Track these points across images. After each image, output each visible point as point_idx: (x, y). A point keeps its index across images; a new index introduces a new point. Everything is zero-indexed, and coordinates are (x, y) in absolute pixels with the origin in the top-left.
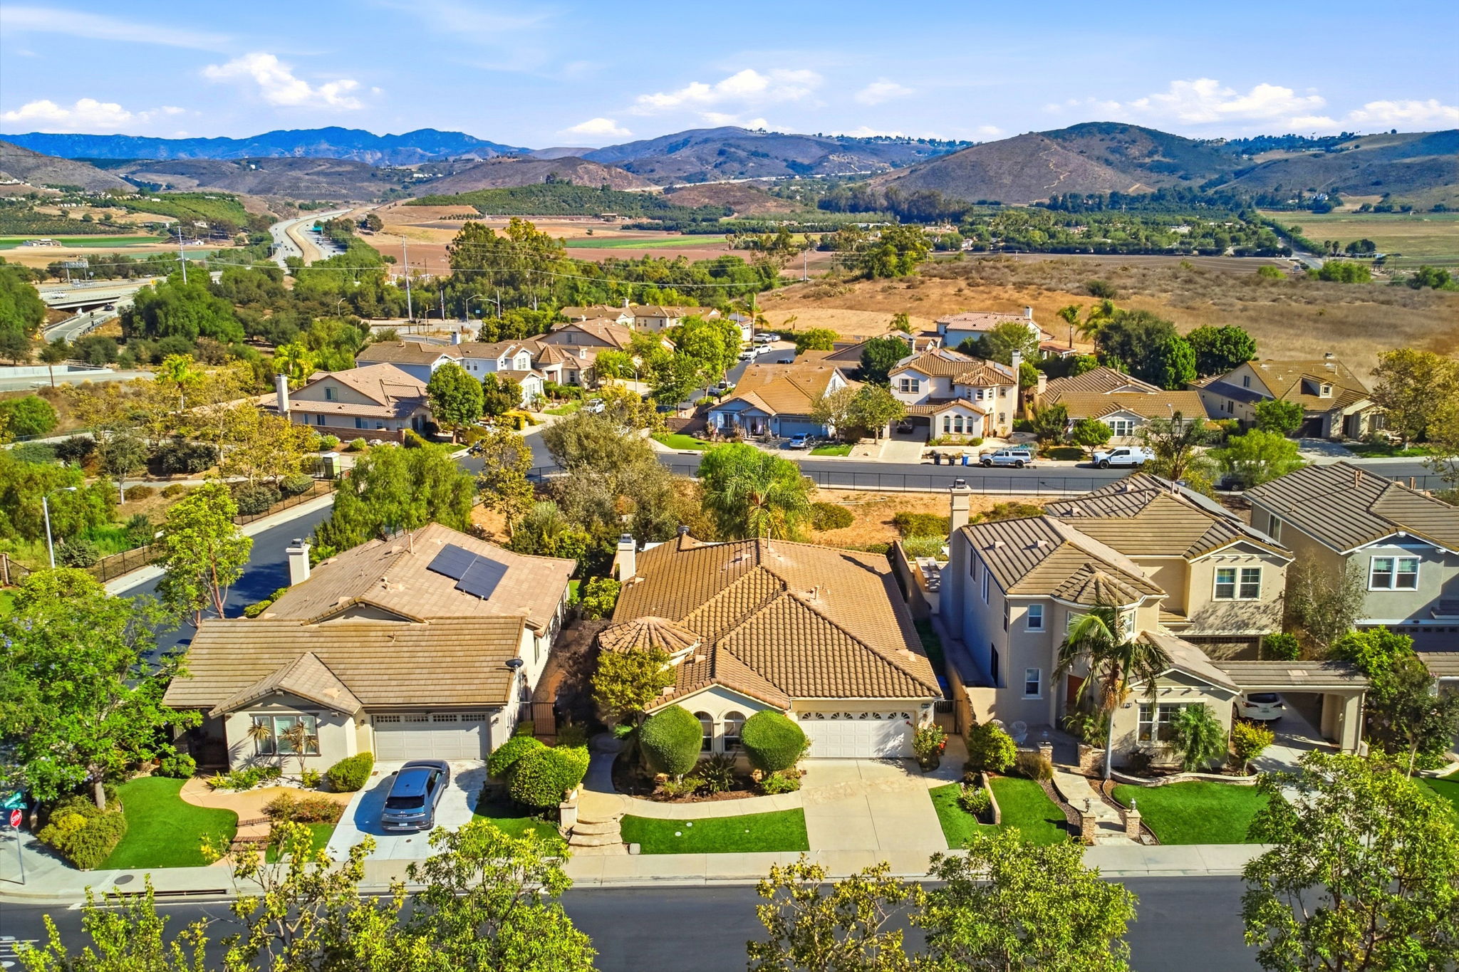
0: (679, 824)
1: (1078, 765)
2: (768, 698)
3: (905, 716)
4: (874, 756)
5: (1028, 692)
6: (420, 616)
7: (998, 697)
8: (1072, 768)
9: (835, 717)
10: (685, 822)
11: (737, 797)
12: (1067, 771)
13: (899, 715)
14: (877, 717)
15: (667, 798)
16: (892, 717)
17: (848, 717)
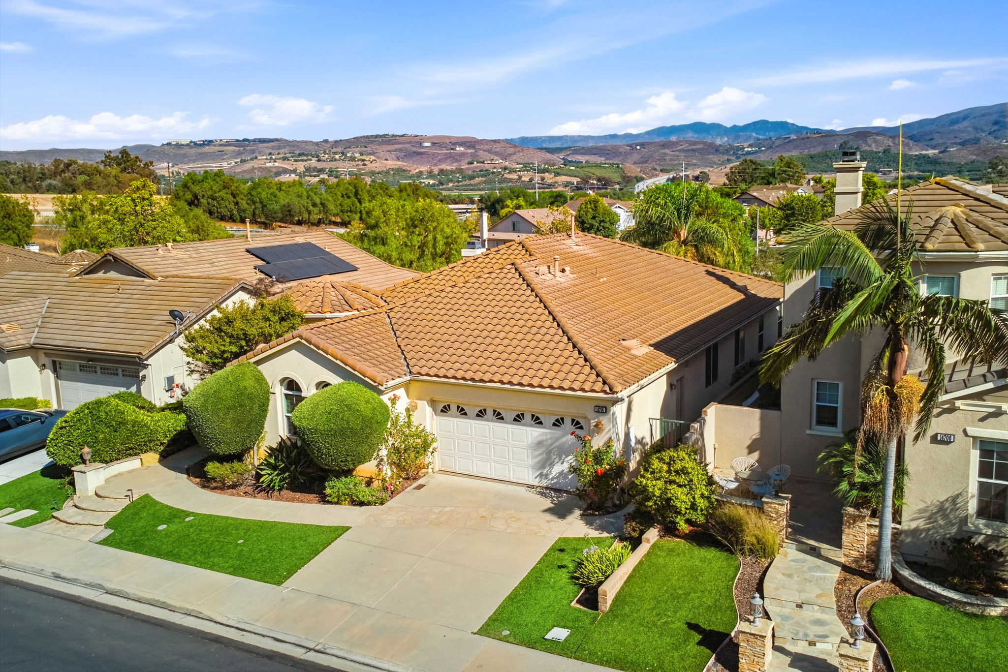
0: (176, 515)
1: (840, 546)
2: (360, 365)
3: (576, 424)
4: (536, 482)
5: (820, 422)
6: (156, 274)
7: (764, 423)
8: (826, 549)
9: (481, 414)
10: (188, 514)
11: (293, 500)
12: (814, 552)
13: (568, 421)
14: (537, 421)
15: (222, 486)
16: (558, 423)
17: (499, 416)
